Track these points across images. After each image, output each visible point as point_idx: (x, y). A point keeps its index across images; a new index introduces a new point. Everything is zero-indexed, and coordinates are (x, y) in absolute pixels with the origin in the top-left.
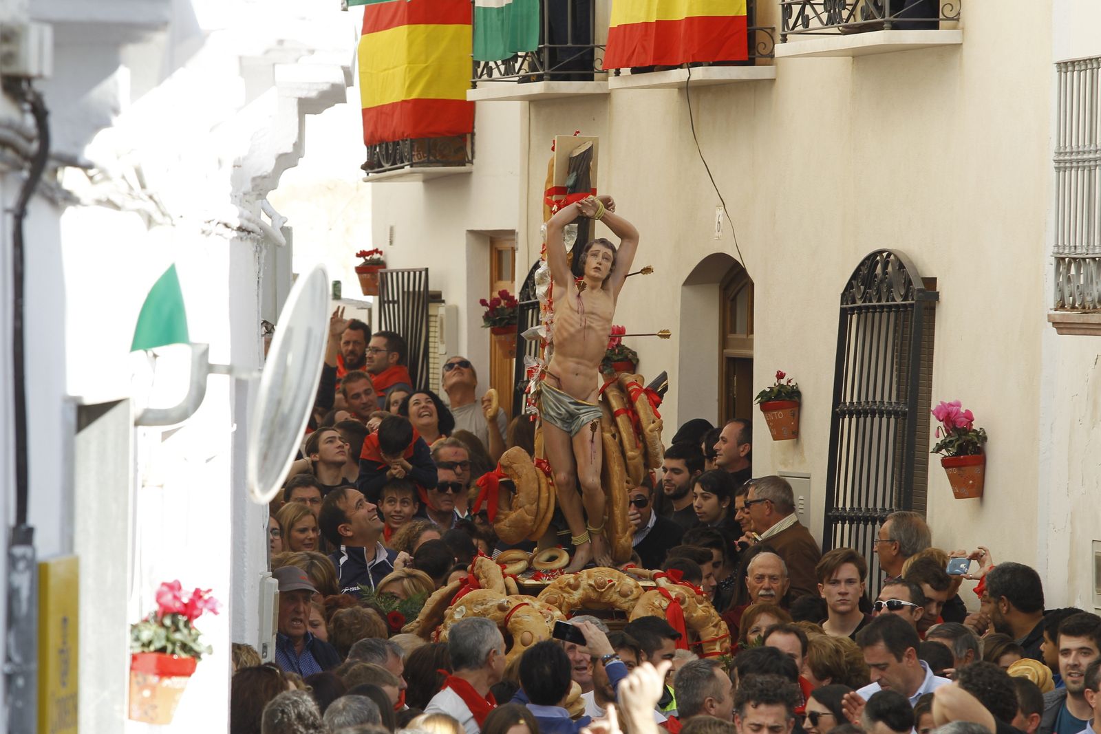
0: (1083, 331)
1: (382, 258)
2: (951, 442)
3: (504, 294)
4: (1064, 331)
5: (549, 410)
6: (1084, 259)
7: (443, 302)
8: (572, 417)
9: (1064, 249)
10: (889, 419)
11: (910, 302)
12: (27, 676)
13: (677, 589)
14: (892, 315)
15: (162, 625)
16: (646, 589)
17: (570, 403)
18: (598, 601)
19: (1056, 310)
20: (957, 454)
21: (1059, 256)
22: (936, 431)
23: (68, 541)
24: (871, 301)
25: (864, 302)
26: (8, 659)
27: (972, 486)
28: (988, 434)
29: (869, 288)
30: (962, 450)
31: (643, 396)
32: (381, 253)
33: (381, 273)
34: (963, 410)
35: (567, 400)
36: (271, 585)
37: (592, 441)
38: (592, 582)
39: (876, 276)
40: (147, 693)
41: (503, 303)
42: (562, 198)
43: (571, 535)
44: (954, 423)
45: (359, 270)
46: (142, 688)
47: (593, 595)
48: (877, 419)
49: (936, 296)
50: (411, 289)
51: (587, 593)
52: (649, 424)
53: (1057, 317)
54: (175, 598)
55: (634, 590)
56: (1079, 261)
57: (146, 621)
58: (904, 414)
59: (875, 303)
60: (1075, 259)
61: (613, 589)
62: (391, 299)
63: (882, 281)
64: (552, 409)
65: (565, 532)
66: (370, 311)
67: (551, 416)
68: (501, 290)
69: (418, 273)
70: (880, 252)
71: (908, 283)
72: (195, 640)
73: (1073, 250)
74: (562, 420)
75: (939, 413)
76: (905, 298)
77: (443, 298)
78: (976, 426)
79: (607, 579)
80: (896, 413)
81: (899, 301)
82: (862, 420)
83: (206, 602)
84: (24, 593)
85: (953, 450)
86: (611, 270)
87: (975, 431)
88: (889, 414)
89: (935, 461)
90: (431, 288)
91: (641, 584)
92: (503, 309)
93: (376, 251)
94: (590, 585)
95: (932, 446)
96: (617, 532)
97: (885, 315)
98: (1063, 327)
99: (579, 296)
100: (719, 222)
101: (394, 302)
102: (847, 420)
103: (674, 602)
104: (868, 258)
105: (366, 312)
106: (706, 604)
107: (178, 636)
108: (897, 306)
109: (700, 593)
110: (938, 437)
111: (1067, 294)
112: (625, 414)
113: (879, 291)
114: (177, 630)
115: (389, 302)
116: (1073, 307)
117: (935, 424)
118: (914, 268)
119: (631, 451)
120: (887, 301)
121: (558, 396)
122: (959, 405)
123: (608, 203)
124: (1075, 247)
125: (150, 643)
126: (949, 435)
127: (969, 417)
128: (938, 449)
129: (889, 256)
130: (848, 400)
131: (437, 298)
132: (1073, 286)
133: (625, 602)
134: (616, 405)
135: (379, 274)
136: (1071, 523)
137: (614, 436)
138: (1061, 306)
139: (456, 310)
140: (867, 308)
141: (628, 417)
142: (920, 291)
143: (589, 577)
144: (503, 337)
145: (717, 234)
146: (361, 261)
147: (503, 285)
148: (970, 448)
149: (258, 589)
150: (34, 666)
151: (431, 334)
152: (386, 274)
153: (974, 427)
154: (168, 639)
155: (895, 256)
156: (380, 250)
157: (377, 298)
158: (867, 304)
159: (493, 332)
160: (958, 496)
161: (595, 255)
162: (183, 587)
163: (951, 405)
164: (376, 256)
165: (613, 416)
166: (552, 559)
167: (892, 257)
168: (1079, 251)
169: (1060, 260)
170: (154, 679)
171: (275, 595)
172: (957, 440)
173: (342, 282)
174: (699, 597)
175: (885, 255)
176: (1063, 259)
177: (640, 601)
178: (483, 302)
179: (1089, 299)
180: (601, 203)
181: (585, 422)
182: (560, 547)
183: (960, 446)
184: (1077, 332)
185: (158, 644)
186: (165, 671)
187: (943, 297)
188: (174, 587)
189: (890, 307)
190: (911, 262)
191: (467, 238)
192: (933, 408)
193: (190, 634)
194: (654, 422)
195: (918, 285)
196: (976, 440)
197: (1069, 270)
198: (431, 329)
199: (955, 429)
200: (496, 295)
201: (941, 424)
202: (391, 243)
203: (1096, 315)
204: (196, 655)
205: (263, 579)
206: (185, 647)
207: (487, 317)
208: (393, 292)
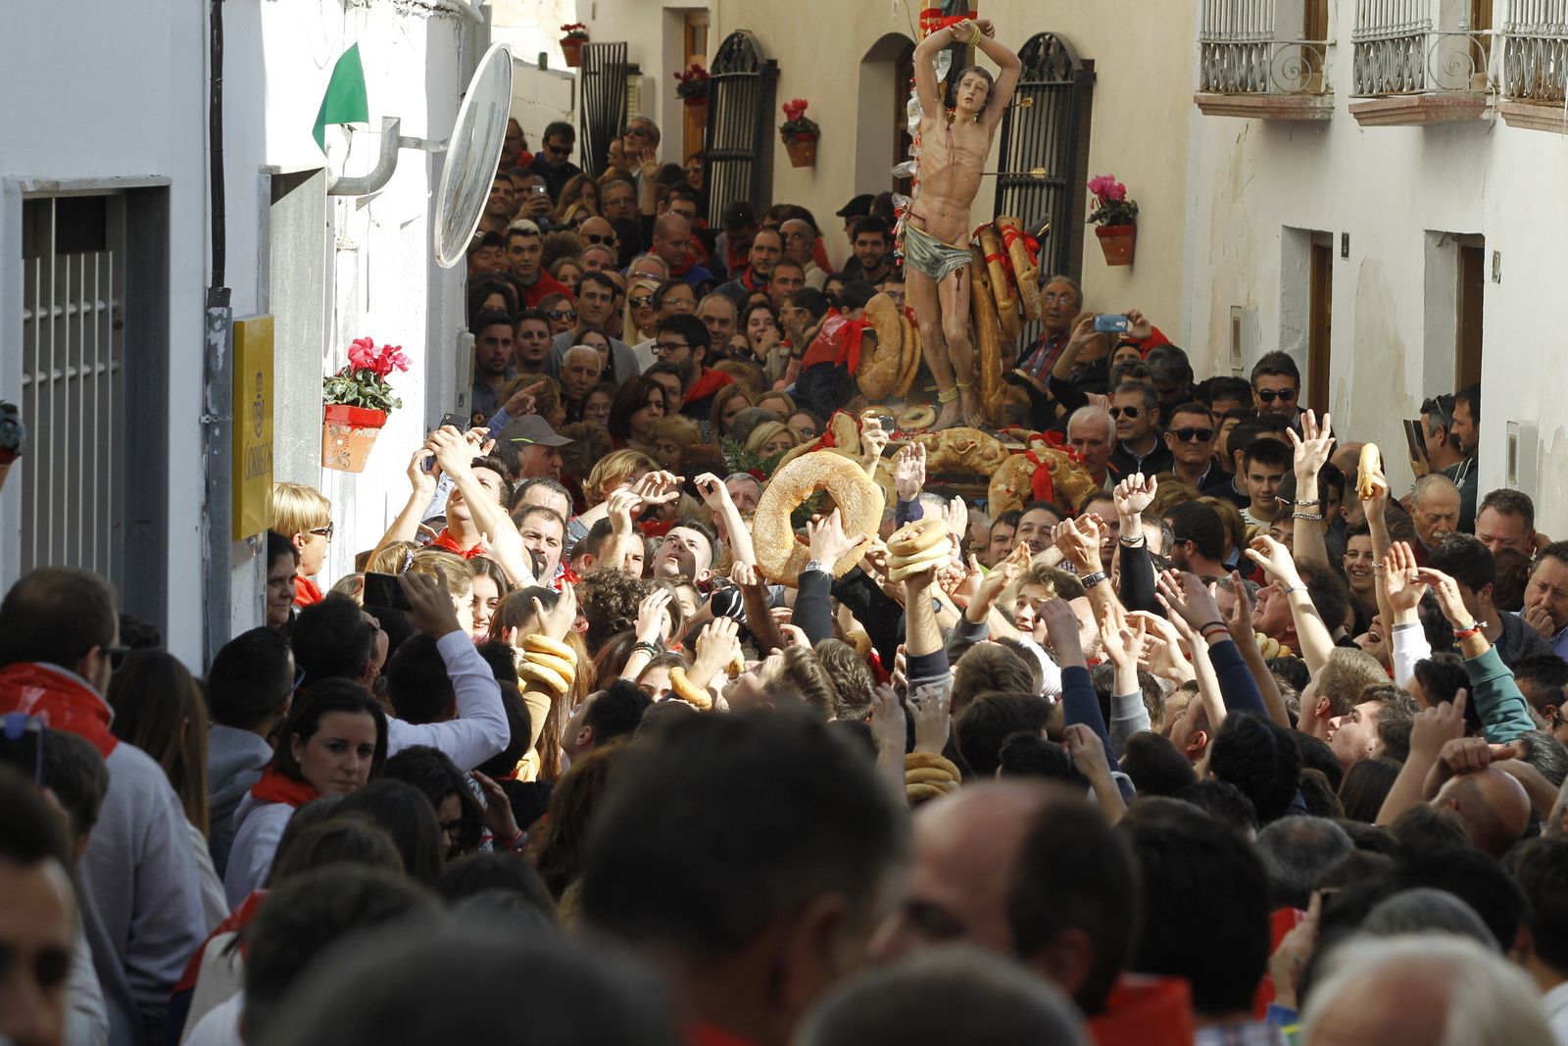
0: (1225, 113)
1: (585, 32)
2: (1104, 213)
3: (697, 68)
4: (1209, 112)
5: (913, 253)
6: (1228, 45)
7: (641, 74)
8: (935, 263)
9: (1210, 35)
10: (1048, 190)
11: (1070, 82)
12: (223, 426)
13: (1048, 453)
14: (1053, 94)
15: (356, 380)
16: (1012, 452)
17: (936, 246)
18: (959, 465)
19: (1201, 92)
20: (1109, 224)
21: (1204, 41)
22: (1092, 203)
23: (264, 301)
24: (1034, 80)
25: (1028, 81)
26: (206, 411)
27: (1124, 253)
28: (1139, 206)
29: (1033, 68)
30: (1114, 221)
31: (1017, 241)
32: (584, 27)
33: (584, 47)
34: (1116, 184)
35: (932, 244)
36: (467, 340)
37: (958, 289)
38: (951, 443)
39: (1039, 57)
40: (340, 442)
41: (695, 76)
42: (934, 20)
43: (937, 391)
44: (1108, 196)
45: (563, 43)
46: (336, 438)
47: (953, 457)
48: (1037, 190)
49: (1093, 77)
50: (611, 61)
51: (946, 455)
52: (1024, 271)
53: (1202, 99)
54: (366, 354)
55: (999, 452)
56: (1223, 47)
57: (340, 375)
58: (1063, 186)
59: (1037, 82)
60: (1219, 45)
61: (975, 451)
62: (592, 70)
63: (1044, 62)
64: (916, 253)
65: (933, 388)
66: (573, 82)
67: (914, 260)
68: (694, 63)
69: (617, 47)
70: (1043, 35)
71: (1069, 64)
72: (384, 395)
73: (1218, 36)
74: (927, 265)
75: (1094, 186)
76: (1065, 78)
77: (641, 70)
78: (1128, 198)
79: (969, 440)
80: (1055, 186)
81: (1059, 81)
82: (1023, 191)
83: (395, 358)
84: (221, 350)
85: (1106, 221)
86: (986, 102)
87: (1127, 203)
88: (1049, 186)
89: (1090, 230)
90: (630, 60)
91: (1008, 446)
92: (695, 81)
93: (579, 25)
94: (950, 447)
95: (1088, 217)
96: (986, 389)
97: (1046, 93)
98: (1207, 108)
99: (948, 129)
100: (895, 4)
101: (595, 73)
102: (1010, 191)
103: (1041, 468)
104: (1032, 40)
105: (570, 82)
106: (1080, 470)
107: (369, 390)
108: (1058, 86)
109: (1074, 458)
110: (1093, 208)
111: (1211, 77)
112: (997, 261)
113: (1041, 72)
114: (368, 384)
115: (591, 73)
116: (1217, 90)
117: (1091, 196)
118: (1075, 51)
119: (1004, 300)
120: (1049, 80)
121: (925, 240)
122: (1112, 178)
123: (986, 28)
124: (1220, 34)
125: (343, 395)
126: (1103, 206)
127: (1122, 190)
128: (1093, 219)
129: (1050, 38)
130: (1012, 171)
131: (635, 70)
132: (1217, 70)
133: (989, 466)
134: (989, 250)
135: (582, 48)
136: (1213, 289)
137: (985, 284)
138: (1206, 88)
139: (652, 81)
140: (1030, 87)
141: (1001, 263)
142: (1080, 71)
143: (949, 437)
144: (695, 108)
145: (893, 15)
146: (565, 34)
147: (696, 59)
148: (1122, 219)
149: (455, 344)
150: (229, 418)
151: (630, 104)
152: (589, 47)
153: (1127, 199)
154: (359, 393)
155: (1057, 39)
156: (583, 24)
157: (580, 69)
158: (1031, 83)
159: (687, 103)
160: (1110, 263)
161: (968, 85)
162: (375, 344)
163: (1105, 179)
164: (579, 30)
165: (984, 262)
166: (919, 417)
167: (1054, 39)
168: (1223, 38)
169: (1205, 46)
170: (346, 430)
171: (472, 349)
172: (1110, 212)
173: (548, 54)
174: (1073, 462)
175: (1047, 37)
176: (1209, 45)
177: (1003, 465)
178: (677, 75)
179: (1231, 82)
180: (977, 28)
181: (951, 268)
182: (927, 405)
183: (1113, 217)
184: (1220, 112)
185: (350, 398)
186: (356, 423)
187: (1099, 77)
188: (366, 344)
189: (1051, 86)
190: (1071, 45)
191: (663, 15)
192: (1089, 181)
193: (380, 389)
194: (1029, 269)
195: (1077, 66)
196: (1127, 211)
197: (1214, 55)
198: (630, 99)
199: (1108, 201)
200: (689, 68)
201: (1096, 196)
202: (594, 18)
203: (1238, 97)
204: (386, 408)
205: (461, 334)
206: (374, 399)
207: (681, 89)
208: (595, 64)
